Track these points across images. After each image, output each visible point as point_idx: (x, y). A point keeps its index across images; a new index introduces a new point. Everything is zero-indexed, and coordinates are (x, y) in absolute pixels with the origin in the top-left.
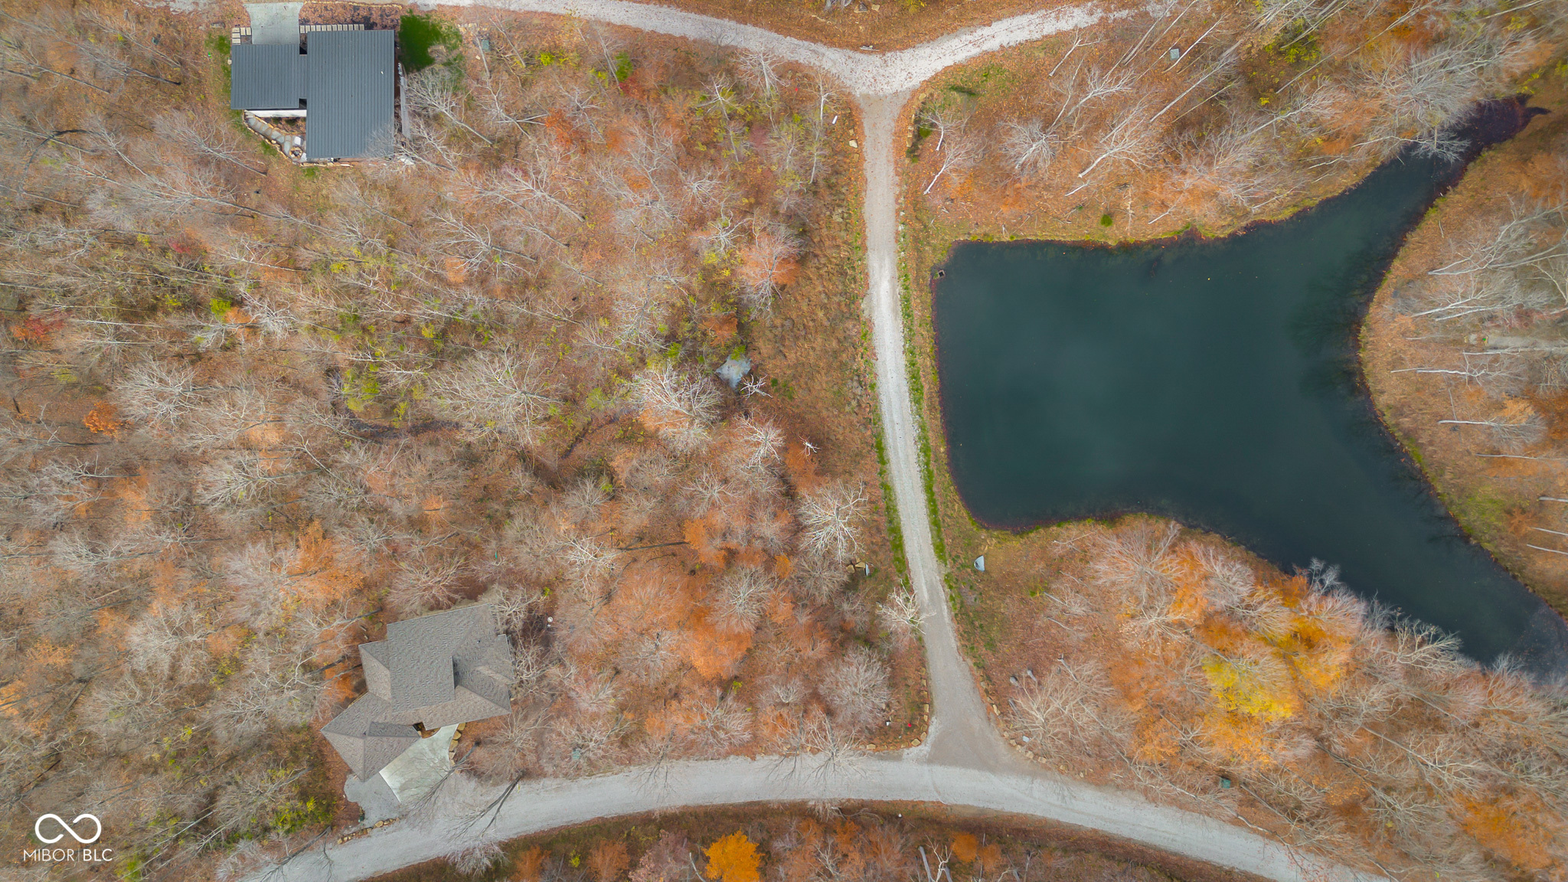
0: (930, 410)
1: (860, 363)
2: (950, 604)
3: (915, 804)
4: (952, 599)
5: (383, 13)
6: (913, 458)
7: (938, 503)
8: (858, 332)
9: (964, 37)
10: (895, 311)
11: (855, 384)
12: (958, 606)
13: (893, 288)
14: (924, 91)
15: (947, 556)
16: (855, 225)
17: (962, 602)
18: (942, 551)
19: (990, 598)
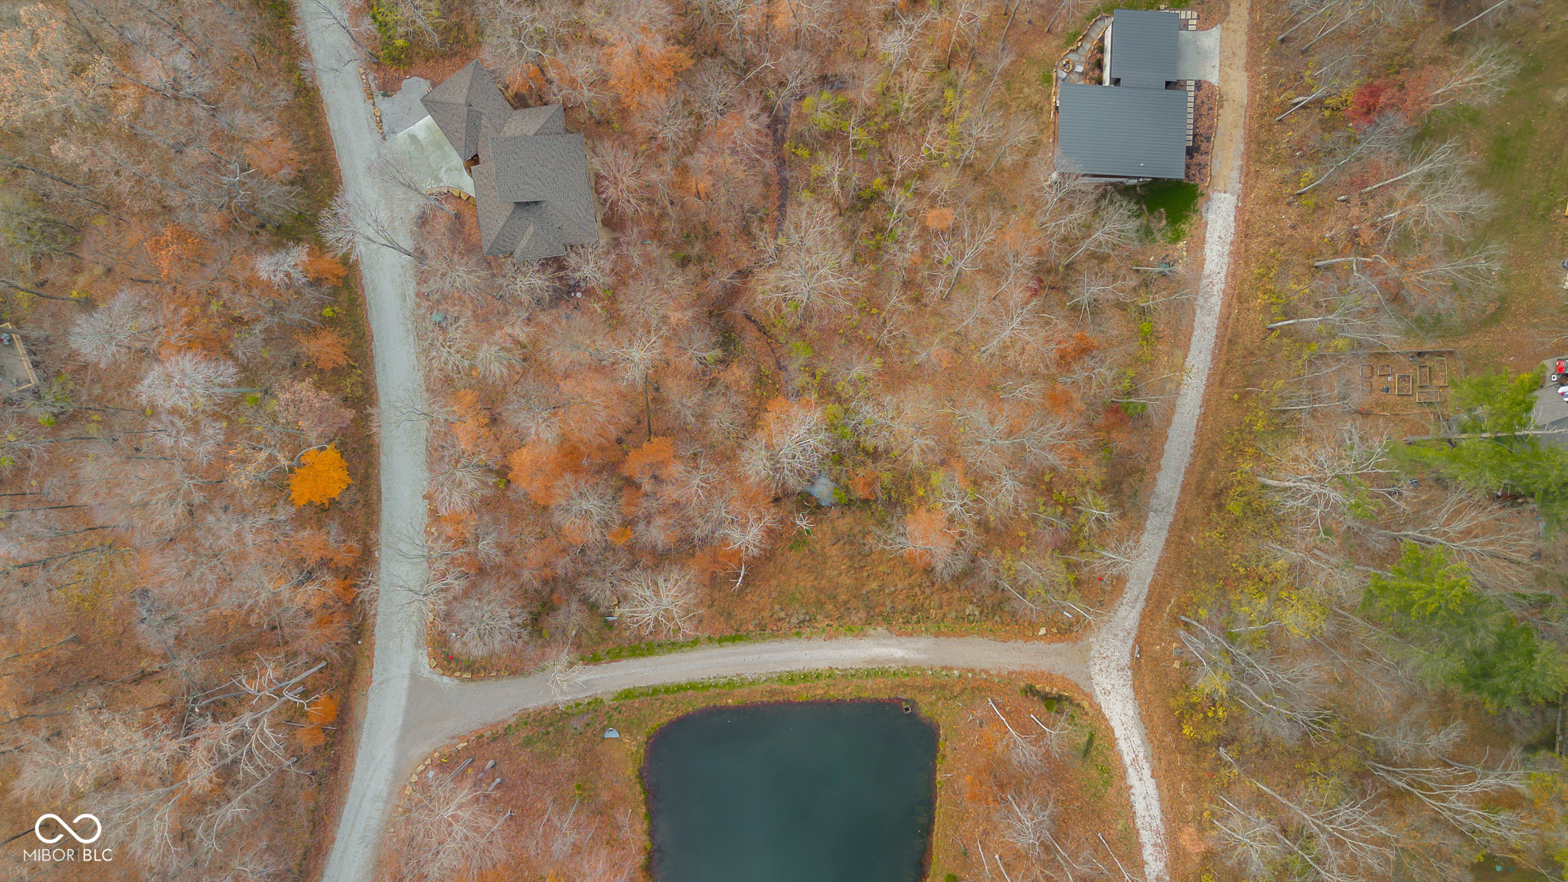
0: (770, 692)
1: (822, 622)
2: (572, 704)
3: (370, 658)
4: (578, 705)
5: (1202, 167)
6: (724, 672)
7: (676, 695)
8: (853, 623)
9: (1141, 749)
10: (873, 661)
11: (801, 617)
12: (570, 711)
13: (895, 661)
14: (1091, 706)
15: (622, 701)
16: (960, 626)
17: (573, 715)
18: (627, 697)
19: (576, 743)
